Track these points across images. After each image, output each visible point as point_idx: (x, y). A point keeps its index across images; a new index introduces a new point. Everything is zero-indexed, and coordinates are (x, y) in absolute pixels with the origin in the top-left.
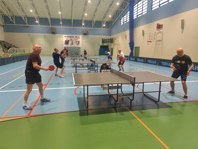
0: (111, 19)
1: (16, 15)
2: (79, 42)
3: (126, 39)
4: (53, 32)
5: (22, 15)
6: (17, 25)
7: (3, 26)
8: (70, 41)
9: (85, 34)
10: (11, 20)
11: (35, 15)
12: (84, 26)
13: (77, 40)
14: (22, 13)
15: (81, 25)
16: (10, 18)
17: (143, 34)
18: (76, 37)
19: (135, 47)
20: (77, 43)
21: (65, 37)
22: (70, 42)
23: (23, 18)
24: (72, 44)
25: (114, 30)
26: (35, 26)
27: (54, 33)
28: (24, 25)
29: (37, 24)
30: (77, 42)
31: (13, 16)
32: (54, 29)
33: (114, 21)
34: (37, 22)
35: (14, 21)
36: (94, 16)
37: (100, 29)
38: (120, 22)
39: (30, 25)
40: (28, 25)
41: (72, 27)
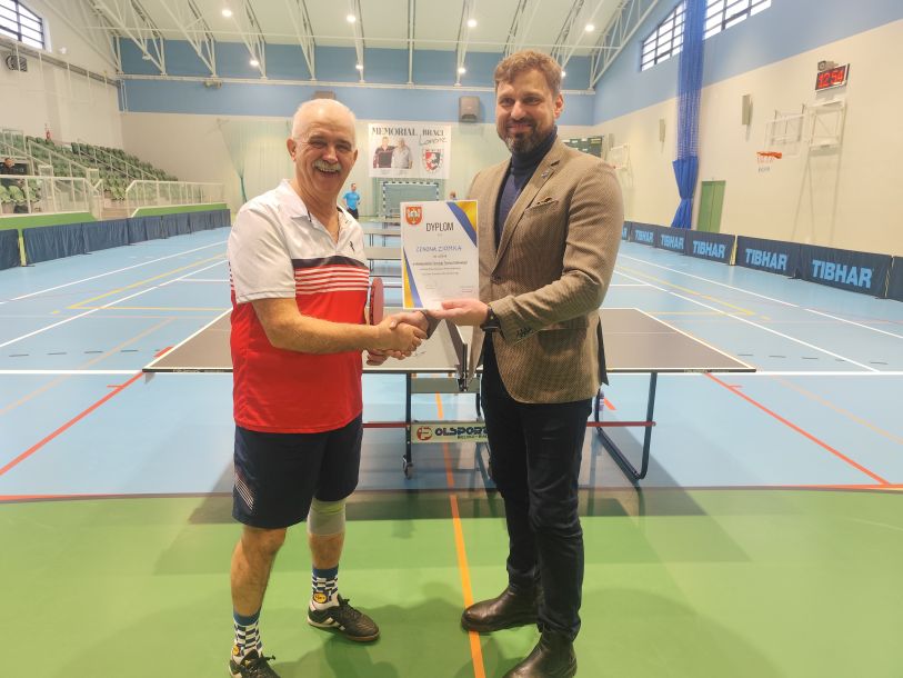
0: (597, 44)
1: (168, 33)
2: (438, 155)
3: (662, 139)
5: (191, 35)
6: (176, 78)
7: (117, 84)
8: (396, 152)
9: (469, 118)
10: (149, 57)
11: (246, 31)
12: (465, 80)
13: (433, 147)
14: (194, 22)
15: (451, 77)
16: (144, 48)
17: (747, 118)
18: (426, 132)
19: (704, 184)
20: (430, 161)
21: (378, 131)
22: (397, 158)
23: (198, 49)
24: (408, 165)
25: (609, 96)
26: (249, 81)
28: (202, 79)
29: (255, 74)
30: (428, 155)
31: (158, 41)
33: (613, 51)
34: (254, 63)
35: (163, 62)
36: (514, 29)
38: (637, 56)
39: (226, 80)
40: (219, 80)
41: (410, 85)
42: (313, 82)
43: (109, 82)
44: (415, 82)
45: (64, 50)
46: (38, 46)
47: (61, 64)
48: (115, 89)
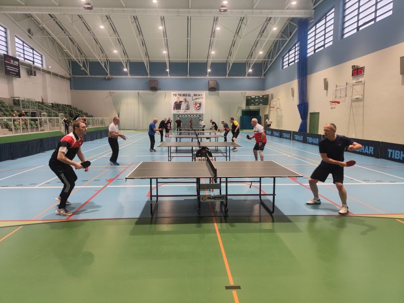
0: (264, 59)
1: (90, 59)
2: (200, 104)
3: (293, 96)
4: (154, 87)
5: (100, 60)
6: (93, 76)
7: (70, 79)
8: (183, 103)
9: (213, 89)
10: (83, 69)
11: (122, 58)
12: (210, 74)
13: (197, 101)
14: (102, 55)
15: (205, 73)
16: (81, 65)
17: (326, 88)
18: (195, 95)
19: (311, 113)
20: (197, 106)
21: (176, 95)
22: (183, 106)
23: (103, 65)
24: (188, 108)
25: (270, 79)
26: (123, 77)
27: (154, 89)
28: (104, 77)
29: (126, 74)
30: (196, 104)
31: (87, 62)
32: (155, 81)
33: (271, 61)
34: (125, 70)
35: (88, 70)
36: (230, 54)
37: (242, 77)
38: (281, 62)
39: (114, 77)
40: (111, 77)
41: (188, 77)
42: (149, 76)
43: (67, 78)
44: (190, 75)
45: (50, 67)
46: (40, 66)
47: (49, 73)
48: (69, 81)
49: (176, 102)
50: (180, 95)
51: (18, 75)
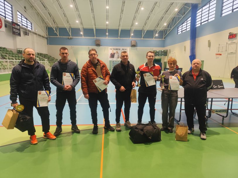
0: (165, 28)
5: (67, 26)
6: (61, 37)
7: (47, 38)
12: (132, 37)
15: (129, 35)
16: (55, 30)
17: (209, 45)
18: (123, 49)
21: (111, 49)
22: (116, 56)
23: (68, 30)
24: (118, 57)
25: (169, 40)
27: (98, 45)
29: (81, 36)
31: (57, 28)
32: (99, 40)
33: (170, 30)
34: (81, 33)
35: (58, 33)
36: (145, 24)
37: (151, 39)
38: (177, 31)
39: (74, 37)
40: (72, 37)
41: (119, 38)
42: (95, 37)
43: (45, 38)
44: (120, 37)
45: (37, 30)
46: (30, 29)
47: (36, 34)
48: (46, 40)
49: (111, 54)
50: (114, 49)
51: (19, 35)
